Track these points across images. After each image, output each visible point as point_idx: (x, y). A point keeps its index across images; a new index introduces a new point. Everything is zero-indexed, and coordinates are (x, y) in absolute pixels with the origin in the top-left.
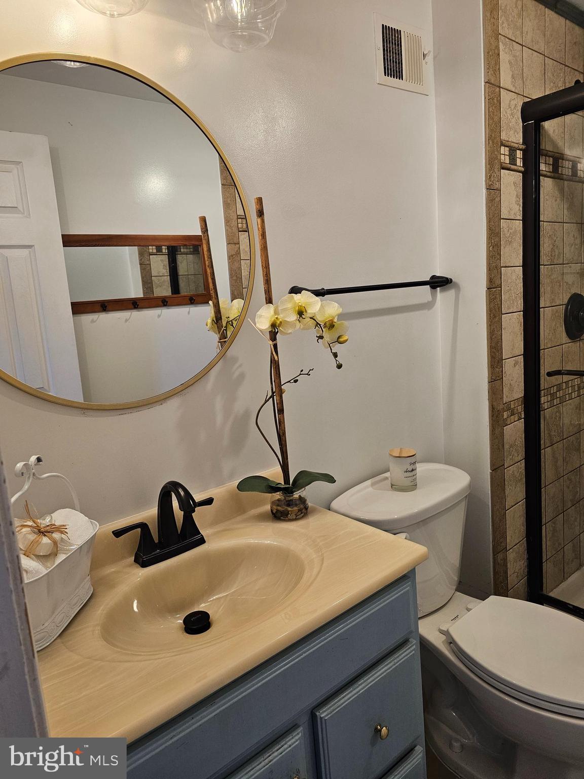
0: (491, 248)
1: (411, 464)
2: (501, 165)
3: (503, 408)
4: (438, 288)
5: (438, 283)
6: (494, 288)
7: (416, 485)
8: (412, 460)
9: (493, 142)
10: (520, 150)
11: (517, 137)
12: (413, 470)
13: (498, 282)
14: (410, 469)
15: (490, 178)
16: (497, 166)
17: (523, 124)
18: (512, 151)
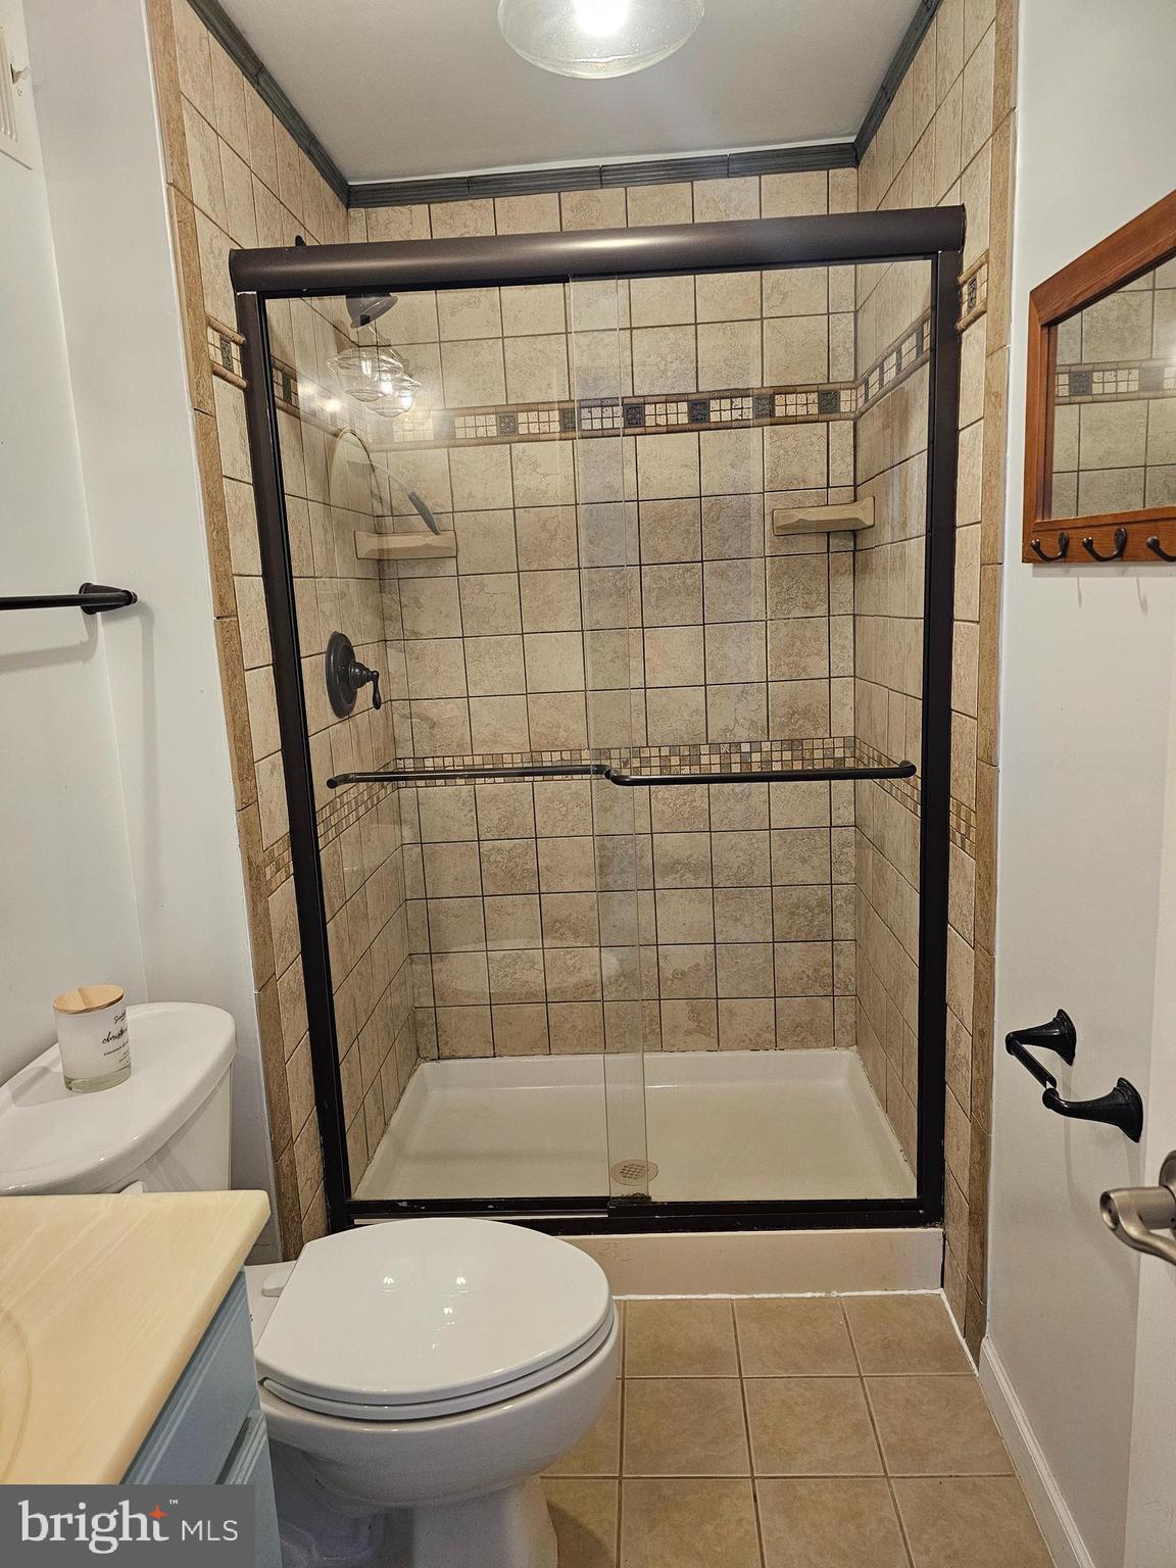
0: (215, 533)
1: (117, 1019)
2: (213, 367)
3: (264, 860)
4: (99, 614)
5: (99, 601)
6: (227, 617)
7: (129, 1066)
8: (116, 1010)
9: (194, 314)
10: (237, 343)
11: (228, 318)
12: (122, 1032)
13: (231, 606)
14: (115, 1033)
15: (198, 387)
16: (206, 367)
17: (235, 294)
18: (225, 341)
